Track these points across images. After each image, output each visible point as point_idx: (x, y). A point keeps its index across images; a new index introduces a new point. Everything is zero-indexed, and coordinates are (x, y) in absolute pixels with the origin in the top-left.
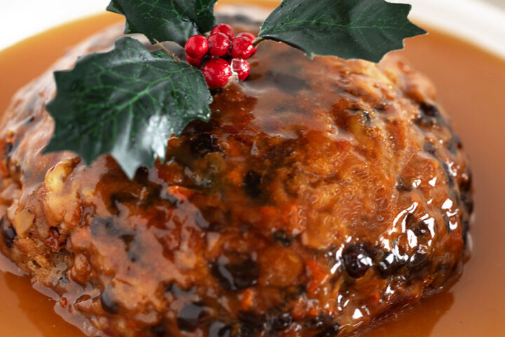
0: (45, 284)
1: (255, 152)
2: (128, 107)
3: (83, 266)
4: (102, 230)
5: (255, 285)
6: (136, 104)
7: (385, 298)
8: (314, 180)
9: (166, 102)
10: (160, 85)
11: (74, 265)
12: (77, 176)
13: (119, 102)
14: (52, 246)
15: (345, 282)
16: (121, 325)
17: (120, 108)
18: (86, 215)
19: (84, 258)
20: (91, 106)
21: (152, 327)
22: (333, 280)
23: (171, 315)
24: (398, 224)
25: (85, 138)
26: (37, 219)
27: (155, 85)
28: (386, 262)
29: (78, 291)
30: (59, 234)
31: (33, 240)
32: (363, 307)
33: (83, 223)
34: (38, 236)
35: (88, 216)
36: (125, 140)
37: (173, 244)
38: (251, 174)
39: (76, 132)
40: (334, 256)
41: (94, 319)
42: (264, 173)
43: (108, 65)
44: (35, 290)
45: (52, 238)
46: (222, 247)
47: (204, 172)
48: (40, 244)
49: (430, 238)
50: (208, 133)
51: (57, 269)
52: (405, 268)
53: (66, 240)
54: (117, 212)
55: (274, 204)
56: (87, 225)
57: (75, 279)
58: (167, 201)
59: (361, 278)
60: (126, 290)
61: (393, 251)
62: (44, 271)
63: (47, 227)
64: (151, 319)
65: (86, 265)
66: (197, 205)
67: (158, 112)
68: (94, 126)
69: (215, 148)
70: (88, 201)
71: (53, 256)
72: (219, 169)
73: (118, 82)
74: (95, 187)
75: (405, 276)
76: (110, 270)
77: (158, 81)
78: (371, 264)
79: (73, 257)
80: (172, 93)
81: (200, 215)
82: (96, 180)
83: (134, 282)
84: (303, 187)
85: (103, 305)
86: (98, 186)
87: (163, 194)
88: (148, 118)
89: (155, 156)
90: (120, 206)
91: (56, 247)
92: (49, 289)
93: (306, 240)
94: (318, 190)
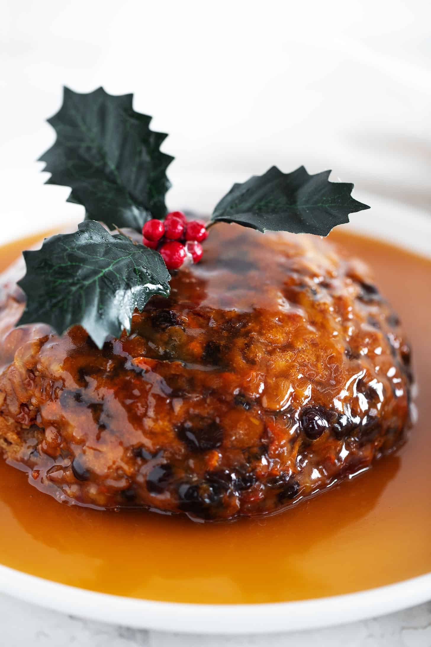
0: (17, 460)
1: (212, 324)
2: (95, 282)
3: (54, 437)
4: (72, 402)
5: (219, 447)
6: (102, 279)
7: (339, 459)
8: (270, 348)
9: (129, 278)
10: (122, 263)
11: (44, 438)
12: (45, 353)
13: (86, 277)
14: (23, 422)
15: (303, 444)
16: (93, 490)
17: (87, 283)
18: (56, 389)
19: (54, 430)
20: (60, 281)
21: (123, 491)
22: (293, 440)
23: (140, 479)
24: (350, 389)
25: (56, 311)
26: (8, 398)
27: (117, 263)
28: (340, 424)
29: (49, 463)
30: (30, 410)
31: (4, 418)
32: (320, 467)
33: (53, 396)
34: (9, 414)
35: (58, 390)
36: (94, 311)
37: (141, 410)
38: (211, 344)
39: (48, 305)
40: (292, 417)
41: (66, 488)
42: (223, 343)
43: (74, 245)
44: (8, 466)
45: (23, 413)
46: (187, 412)
47: (166, 344)
48: (11, 421)
49: (379, 401)
50: (167, 309)
51: (28, 445)
52: (357, 430)
53: (36, 416)
54: (86, 385)
55: (233, 370)
56: (56, 398)
57: (45, 452)
58: (133, 370)
59: (318, 439)
60: (96, 457)
61: (346, 412)
62: (15, 447)
63: (17, 404)
64: (123, 484)
65: (57, 437)
66: (161, 375)
67: (122, 287)
68: (63, 299)
69: (175, 322)
70: (57, 375)
71: (23, 433)
72: (180, 341)
73: (83, 261)
74: (63, 362)
75: (358, 438)
76: (80, 439)
77: (120, 259)
78: (327, 426)
79: (43, 431)
80: (135, 270)
81: (164, 382)
82: (64, 356)
83: (104, 448)
84: (260, 355)
85: (75, 473)
86: (66, 361)
87: (128, 365)
88: (114, 292)
89: (122, 328)
90: (87, 378)
91: (26, 423)
92: (21, 463)
93: (265, 403)
94: (274, 357)
